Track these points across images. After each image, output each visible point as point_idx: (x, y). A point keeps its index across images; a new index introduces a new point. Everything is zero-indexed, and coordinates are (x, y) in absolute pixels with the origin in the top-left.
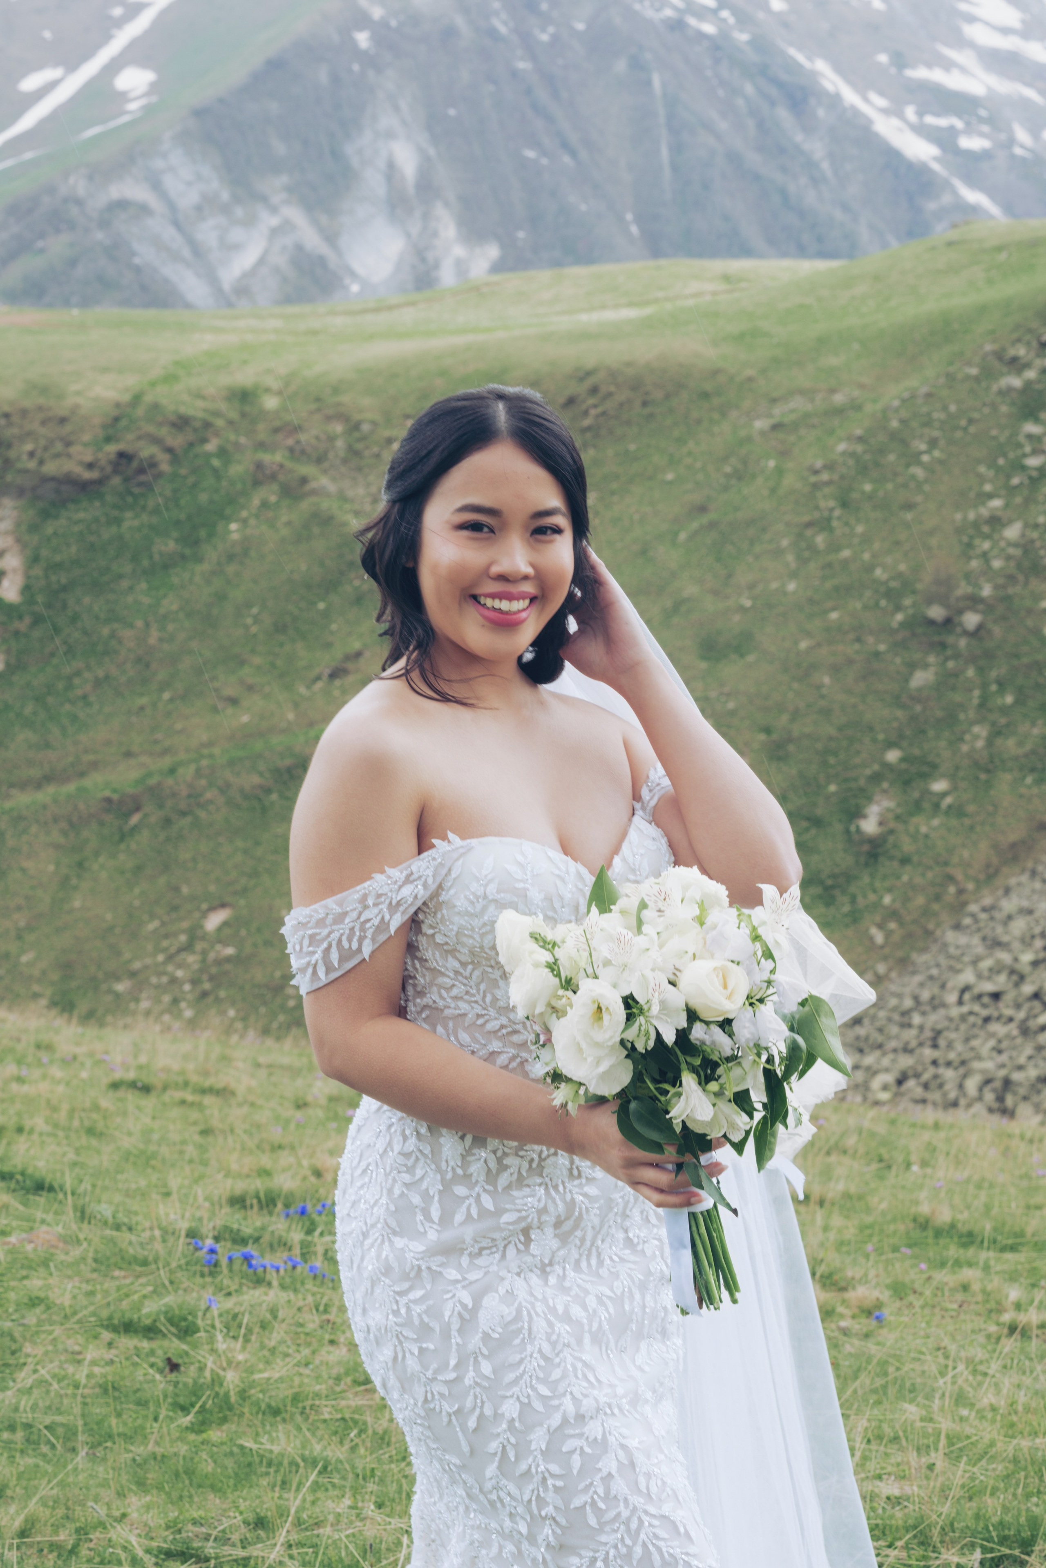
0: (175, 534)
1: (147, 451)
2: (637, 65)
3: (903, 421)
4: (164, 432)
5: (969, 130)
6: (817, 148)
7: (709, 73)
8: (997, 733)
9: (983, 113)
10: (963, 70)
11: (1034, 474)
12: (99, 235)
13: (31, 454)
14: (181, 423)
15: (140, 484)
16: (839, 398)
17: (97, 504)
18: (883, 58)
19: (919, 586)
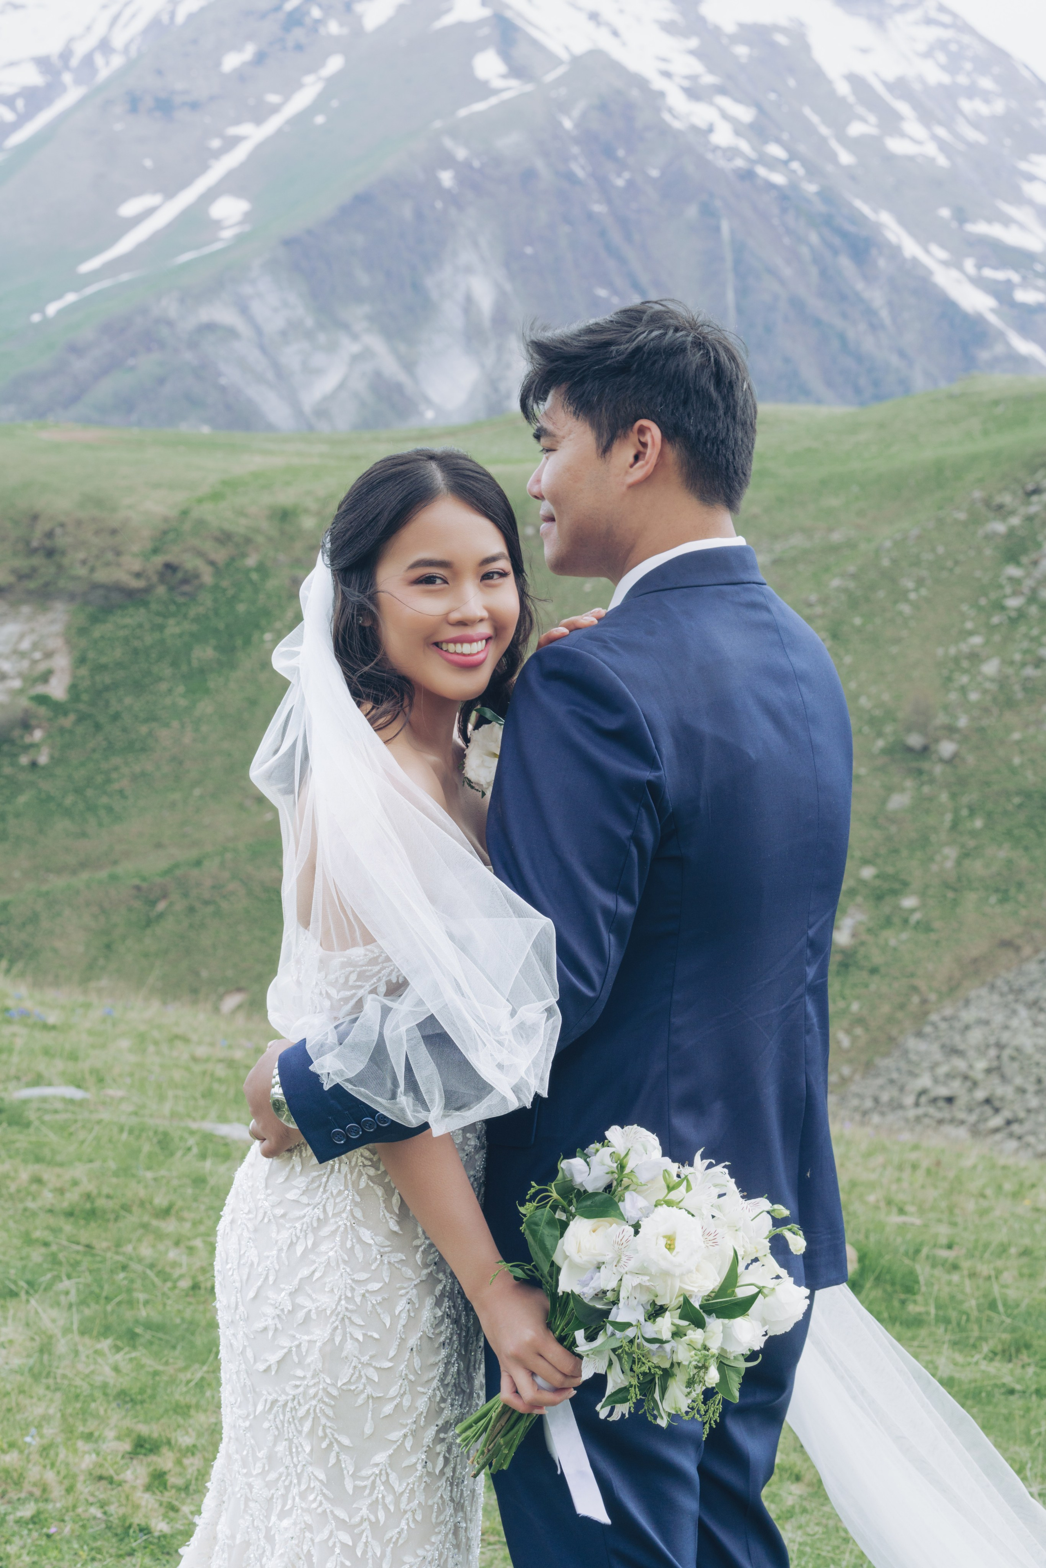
0: (213, 642)
1: (191, 562)
2: (707, 211)
3: (894, 561)
4: (208, 546)
5: (1025, 284)
6: (877, 297)
7: (776, 221)
8: (966, 855)
9: (1039, 268)
10: (1022, 226)
11: (1013, 614)
12: (188, 356)
13: (84, 562)
14: (224, 538)
15: (184, 594)
16: (836, 537)
17: (142, 610)
18: (945, 213)
19: (900, 715)
